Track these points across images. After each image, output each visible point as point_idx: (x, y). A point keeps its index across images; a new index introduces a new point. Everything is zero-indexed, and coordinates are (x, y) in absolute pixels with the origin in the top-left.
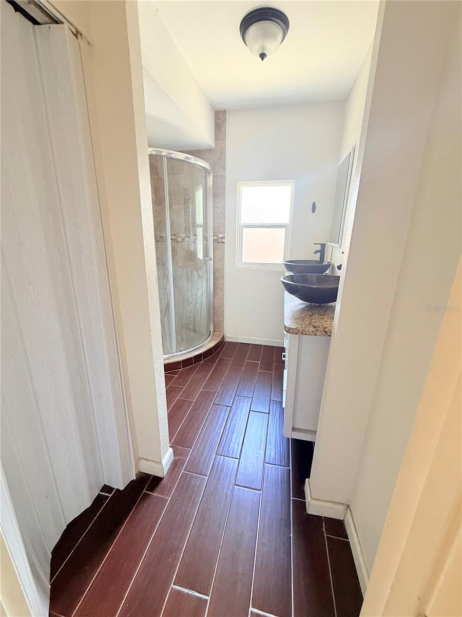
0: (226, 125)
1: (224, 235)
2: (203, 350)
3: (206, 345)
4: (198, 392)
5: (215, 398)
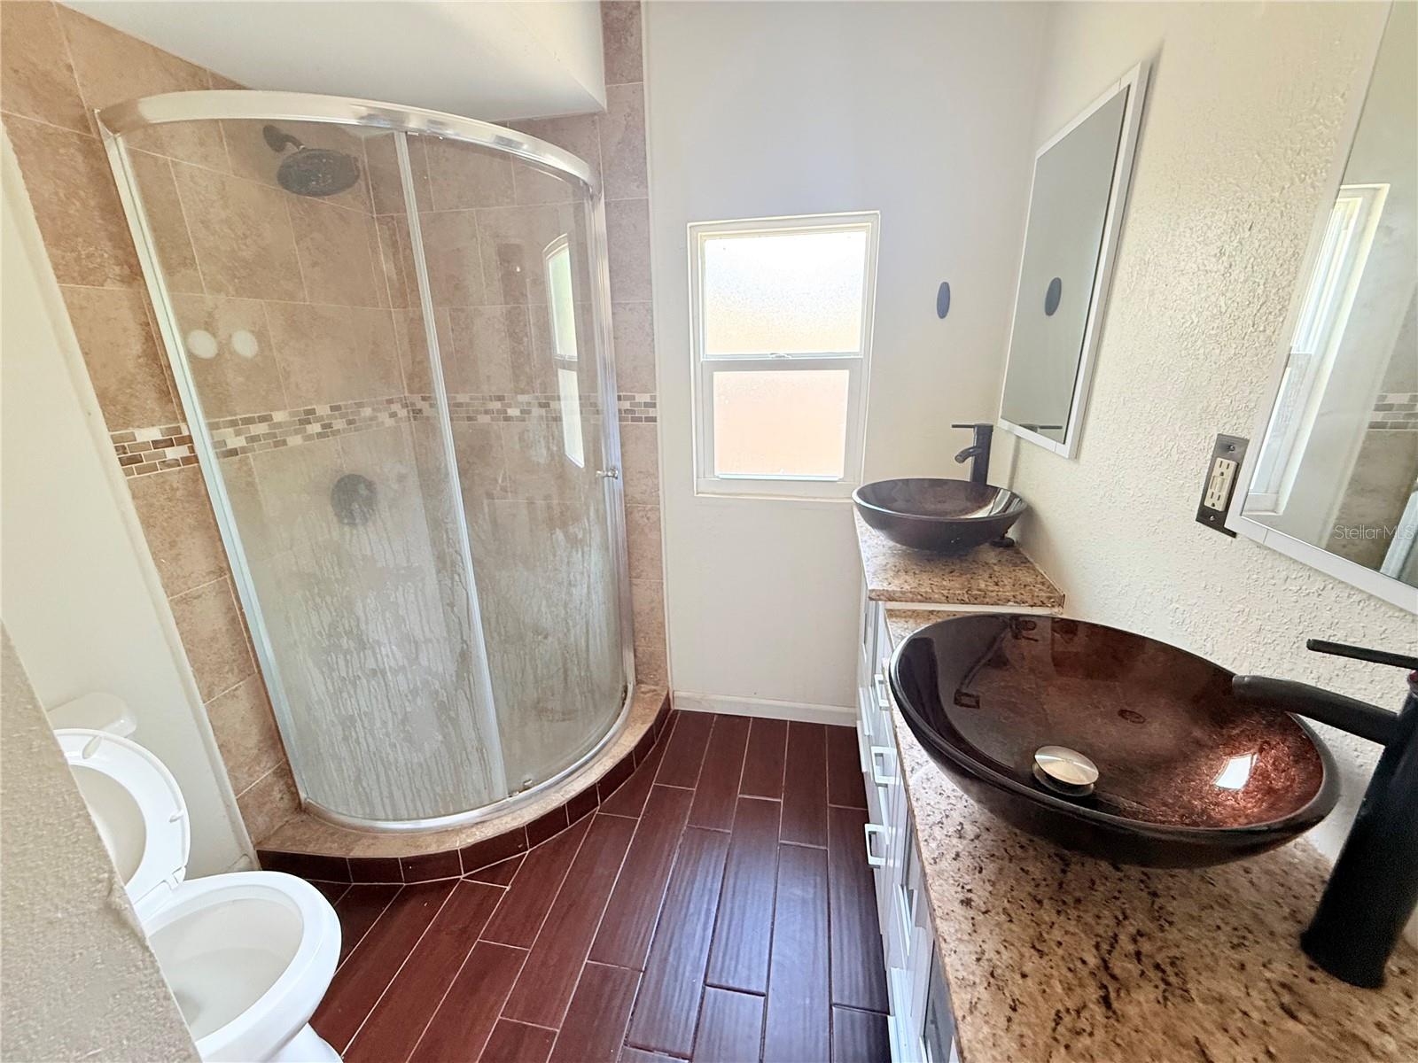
0: (640, 26)
1: (653, 398)
2: (601, 768)
3: (610, 745)
4: (573, 974)
5: (632, 1009)
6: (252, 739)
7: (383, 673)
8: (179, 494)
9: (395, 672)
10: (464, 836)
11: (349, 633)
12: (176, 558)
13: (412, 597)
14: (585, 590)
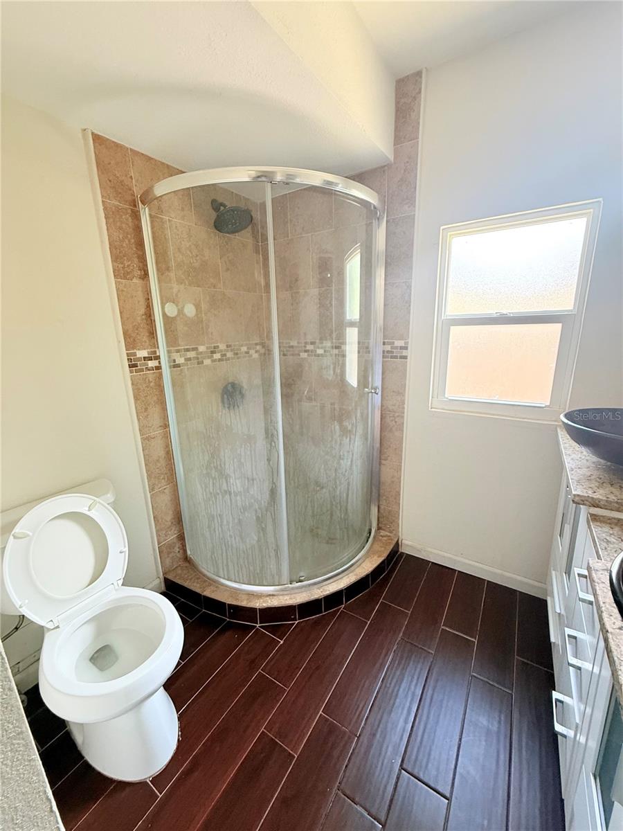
0: (419, 105)
1: (407, 343)
2: (348, 580)
3: (355, 566)
4: (311, 719)
5: (346, 764)
6: (169, 517)
7: (230, 494)
8: (152, 384)
9: (236, 495)
10: (262, 600)
11: (216, 468)
12: (147, 417)
13: (249, 453)
14: (349, 463)
